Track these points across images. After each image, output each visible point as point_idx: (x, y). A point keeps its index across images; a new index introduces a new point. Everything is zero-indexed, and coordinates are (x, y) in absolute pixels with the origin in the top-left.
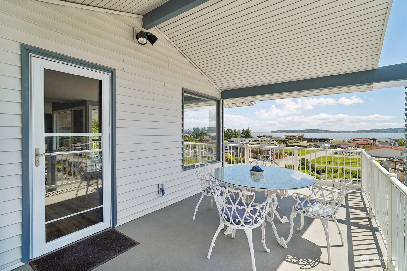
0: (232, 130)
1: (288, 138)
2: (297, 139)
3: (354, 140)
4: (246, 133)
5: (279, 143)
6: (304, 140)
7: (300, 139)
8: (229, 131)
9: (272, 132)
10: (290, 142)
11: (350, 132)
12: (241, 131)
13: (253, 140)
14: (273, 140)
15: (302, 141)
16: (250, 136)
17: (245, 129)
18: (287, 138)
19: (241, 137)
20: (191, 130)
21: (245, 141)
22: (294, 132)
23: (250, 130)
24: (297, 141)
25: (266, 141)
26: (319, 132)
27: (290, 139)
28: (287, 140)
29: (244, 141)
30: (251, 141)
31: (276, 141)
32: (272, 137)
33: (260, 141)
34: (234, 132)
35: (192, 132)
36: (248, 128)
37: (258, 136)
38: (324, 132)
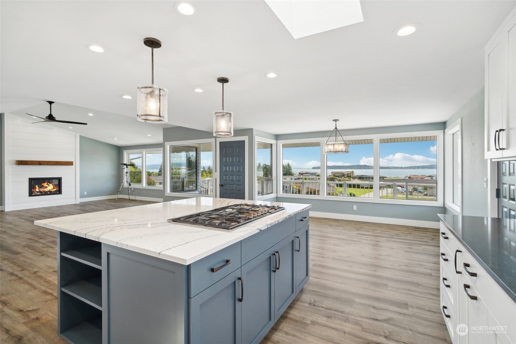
1: (336, 175)
2: (346, 176)
3: (410, 178)
4: (285, 170)
7: (349, 177)
8: (265, 167)
9: (314, 168)
10: (339, 180)
13: (296, 178)
14: (319, 178)
15: (353, 179)
16: (290, 172)
17: (285, 165)
24: (346, 179)
25: (311, 179)
26: (368, 169)
27: (338, 177)
28: (336, 178)
29: (285, 179)
30: (293, 179)
32: (317, 174)
33: (304, 179)
36: (288, 164)
37: (300, 173)
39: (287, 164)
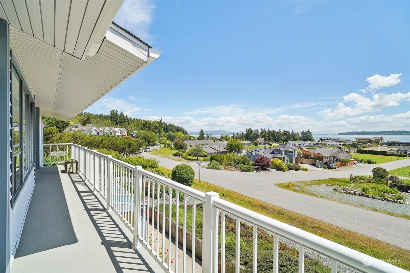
0: (289, 132)
1: (361, 141)
2: (373, 142)
4: (306, 136)
5: (347, 147)
6: (382, 144)
7: (376, 143)
8: (285, 133)
9: (340, 134)
10: (362, 146)
12: (300, 134)
13: (315, 143)
14: (340, 143)
15: (381, 145)
16: (310, 138)
17: (305, 131)
18: (359, 142)
19: (301, 140)
20: (243, 133)
21: (305, 144)
22: (369, 135)
23: (311, 132)
24: (373, 145)
25: (331, 145)
27: (364, 143)
28: (359, 144)
29: (303, 144)
30: (312, 144)
31: (344, 145)
32: (339, 140)
33: (323, 145)
34: (292, 134)
35: (245, 134)
36: (309, 130)
37: (321, 139)
39: (307, 130)
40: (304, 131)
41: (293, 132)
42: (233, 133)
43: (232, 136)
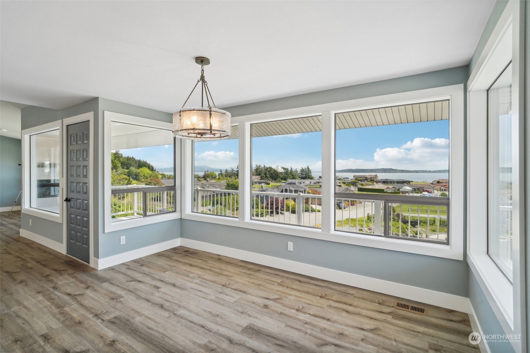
0: (288, 169)
1: (358, 179)
2: (369, 180)
3: (438, 182)
4: (305, 173)
5: (347, 185)
6: (378, 182)
7: (372, 181)
10: (361, 184)
11: (430, 172)
12: (299, 171)
13: (315, 181)
14: (340, 181)
15: (376, 183)
16: (310, 176)
17: (304, 168)
18: (356, 179)
19: (300, 177)
20: (234, 169)
21: (305, 183)
22: (363, 172)
23: (310, 169)
24: (369, 183)
27: (361, 181)
28: (358, 182)
29: (304, 183)
30: (312, 183)
31: (344, 183)
32: (338, 177)
34: (291, 171)
35: (236, 171)
36: (308, 167)
37: (320, 177)
38: (399, 172)
39: (306, 167)
40: (302, 168)
41: (292, 169)
42: (221, 170)
43: (220, 173)
